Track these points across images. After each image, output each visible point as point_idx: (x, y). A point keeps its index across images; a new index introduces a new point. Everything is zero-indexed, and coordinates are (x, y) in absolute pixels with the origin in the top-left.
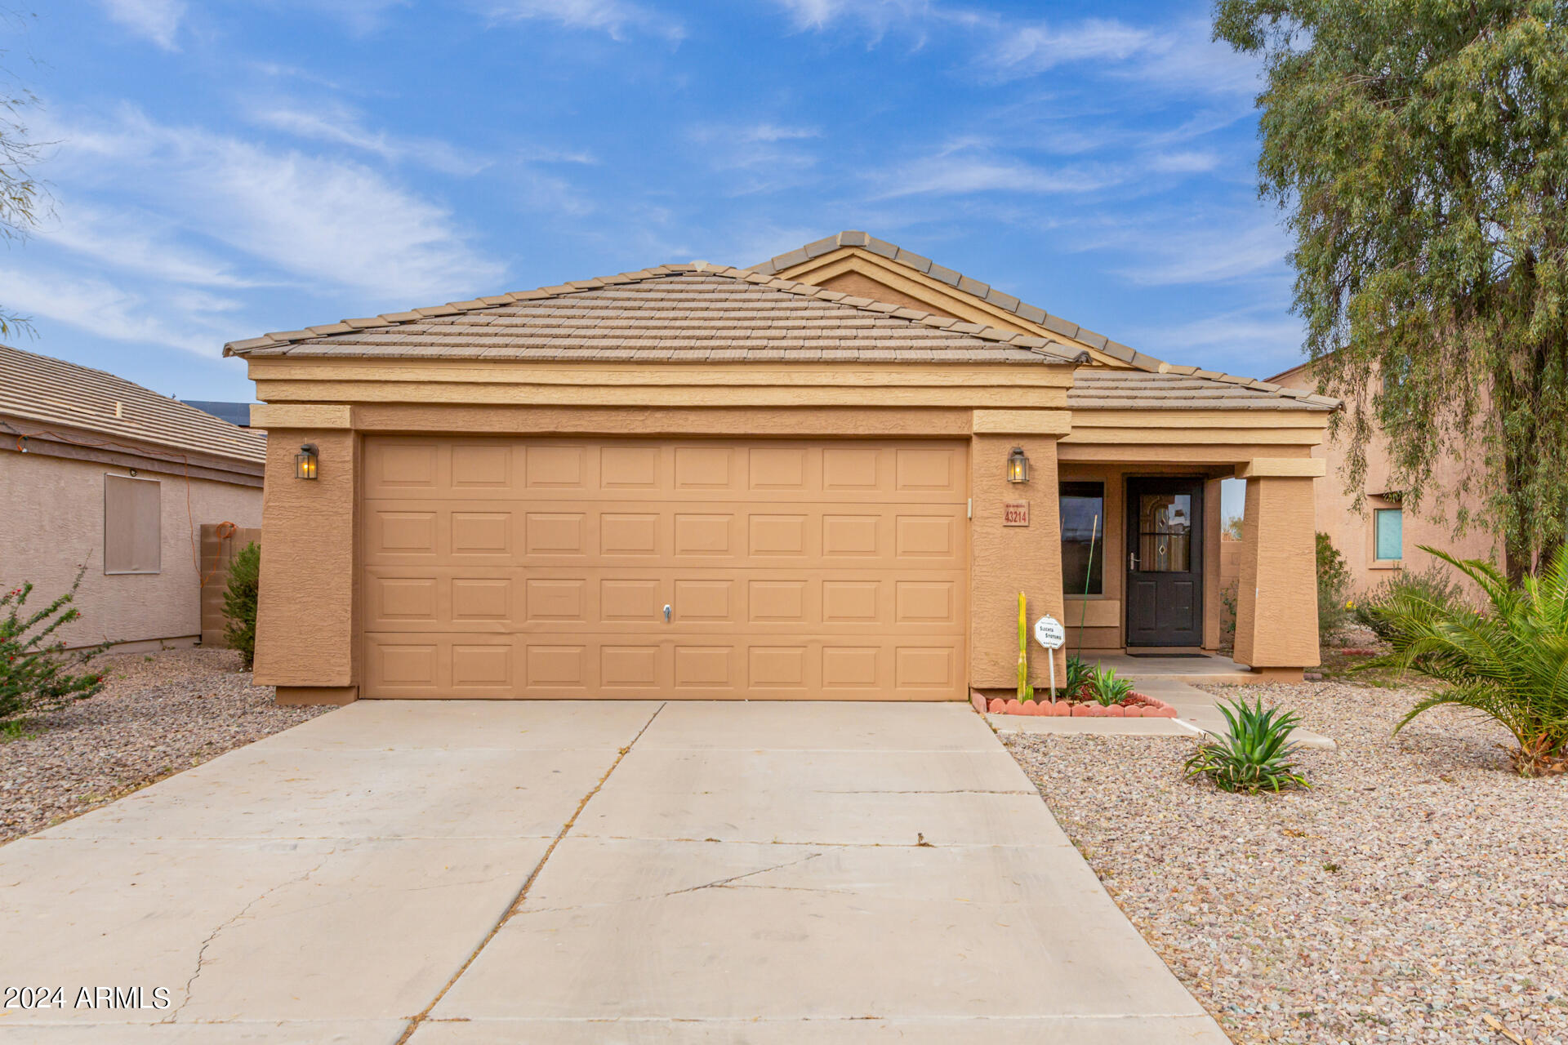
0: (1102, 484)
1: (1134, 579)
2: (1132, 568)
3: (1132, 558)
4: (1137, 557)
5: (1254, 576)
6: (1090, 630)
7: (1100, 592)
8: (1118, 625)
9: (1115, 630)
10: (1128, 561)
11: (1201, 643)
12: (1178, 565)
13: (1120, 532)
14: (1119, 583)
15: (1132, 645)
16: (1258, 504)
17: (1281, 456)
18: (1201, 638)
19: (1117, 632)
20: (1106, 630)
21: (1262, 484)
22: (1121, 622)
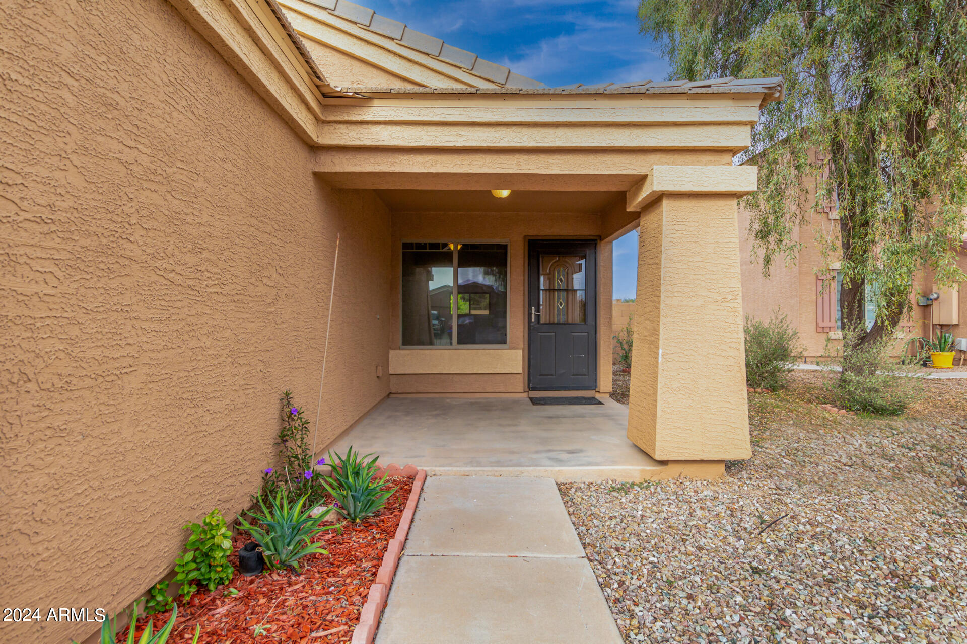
0: (506, 245)
1: (533, 330)
2: (533, 320)
3: (533, 311)
4: (538, 310)
5: (655, 332)
6: (496, 376)
7: (505, 343)
8: (520, 371)
9: (518, 376)
10: (530, 315)
11: (596, 387)
12: (576, 315)
13: (522, 288)
14: (522, 334)
15: (534, 389)
16: (660, 233)
17: (693, 164)
18: (596, 383)
19: (520, 378)
20: (510, 376)
21: (666, 204)
22: (524, 368)
